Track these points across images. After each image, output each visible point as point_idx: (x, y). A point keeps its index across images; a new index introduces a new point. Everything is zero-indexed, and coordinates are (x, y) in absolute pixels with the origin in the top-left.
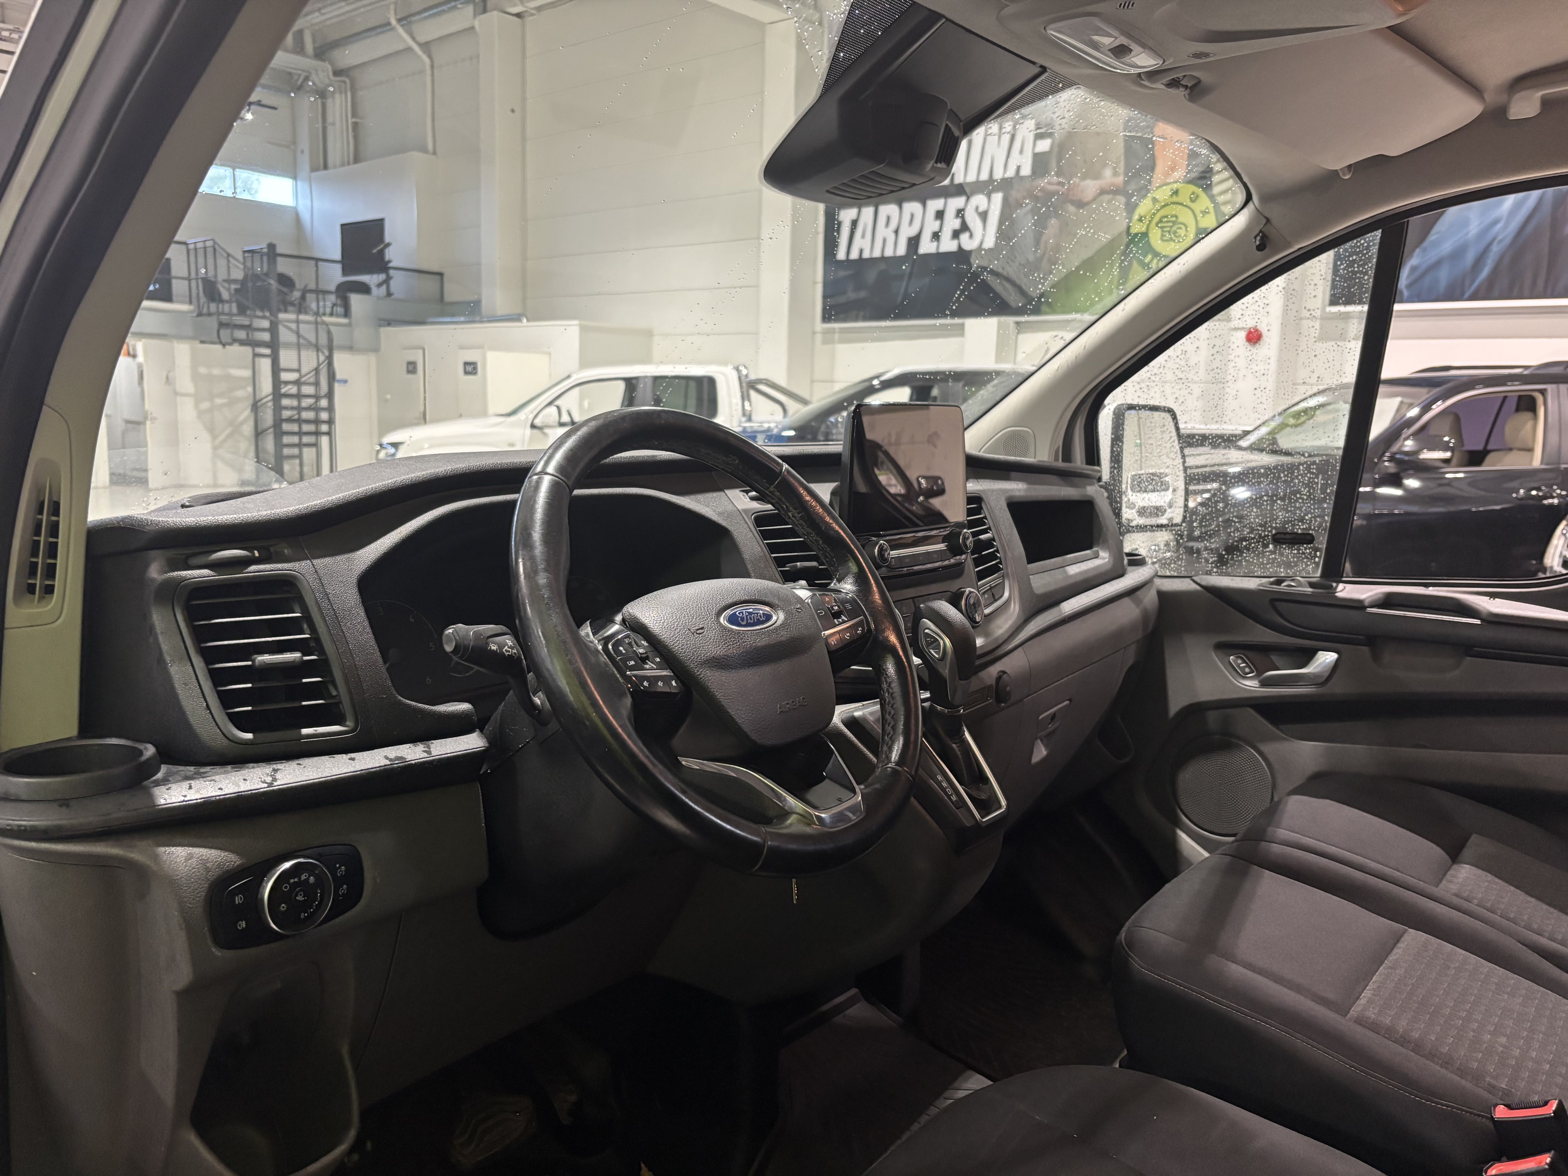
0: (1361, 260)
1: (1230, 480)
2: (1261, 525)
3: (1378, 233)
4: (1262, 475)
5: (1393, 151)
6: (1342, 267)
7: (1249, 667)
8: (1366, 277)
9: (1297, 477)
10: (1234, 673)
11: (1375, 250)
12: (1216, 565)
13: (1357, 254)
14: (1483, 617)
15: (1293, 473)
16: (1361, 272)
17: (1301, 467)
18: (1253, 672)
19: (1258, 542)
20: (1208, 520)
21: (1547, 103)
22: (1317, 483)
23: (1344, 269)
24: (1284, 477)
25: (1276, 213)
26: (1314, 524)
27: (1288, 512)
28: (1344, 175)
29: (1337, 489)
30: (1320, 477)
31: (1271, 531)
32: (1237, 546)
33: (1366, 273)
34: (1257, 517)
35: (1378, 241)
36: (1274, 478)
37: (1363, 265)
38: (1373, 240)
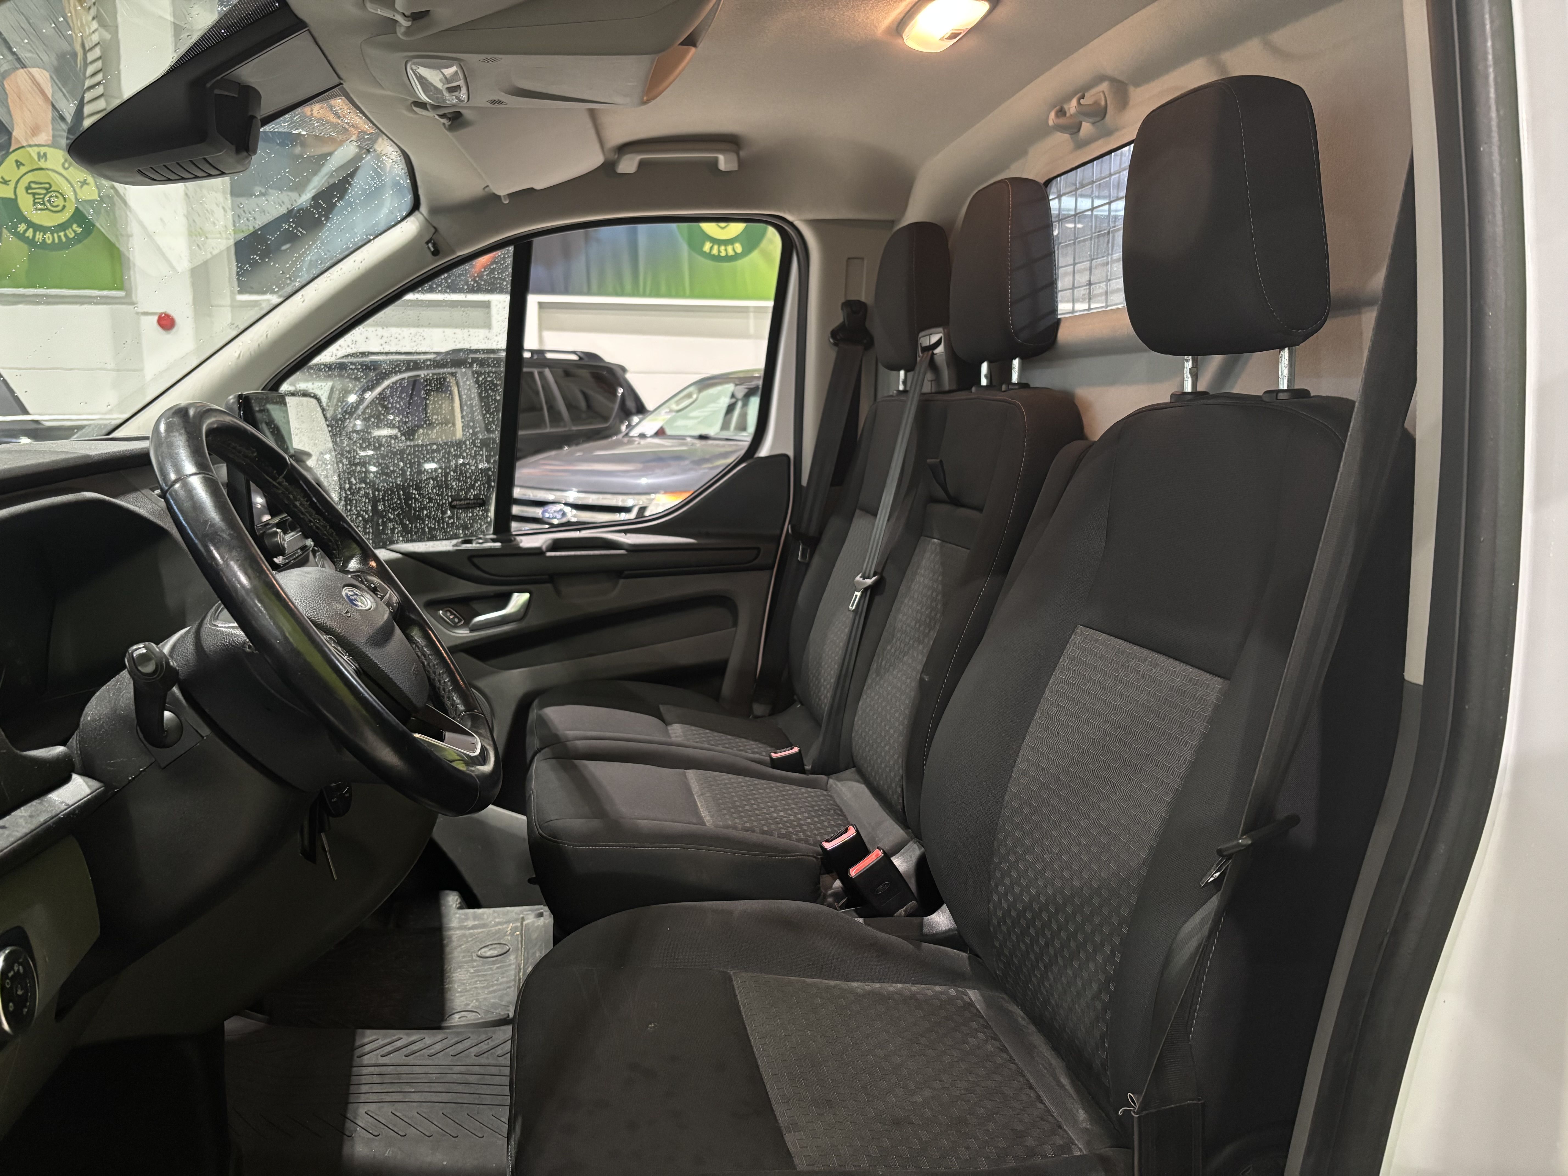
0: (499, 269)
1: (407, 457)
2: (438, 495)
3: (511, 249)
4: (433, 451)
5: (539, 186)
6: (485, 273)
7: (458, 618)
8: (505, 283)
9: (465, 451)
10: (445, 624)
11: (510, 261)
12: (402, 534)
13: (496, 263)
14: (626, 547)
15: (461, 448)
16: (500, 279)
17: (468, 442)
18: (461, 621)
19: (438, 510)
20: (390, 495)
21: (642, 164)
22: (482, 455)
23: (487, 275)
24: (454, 450)
25: (443, 224)
26: (484, 490)
27: (460, 481)
28: (505, 200)
29: (500, 458)
30: (484, 449)
31: (448, 499)
32: (419, 515)
33: (504, 280)
34: (434, 487)
35: (511, 254)
36: (445, 452)
37: (502, 273)
38: (507, 253)
